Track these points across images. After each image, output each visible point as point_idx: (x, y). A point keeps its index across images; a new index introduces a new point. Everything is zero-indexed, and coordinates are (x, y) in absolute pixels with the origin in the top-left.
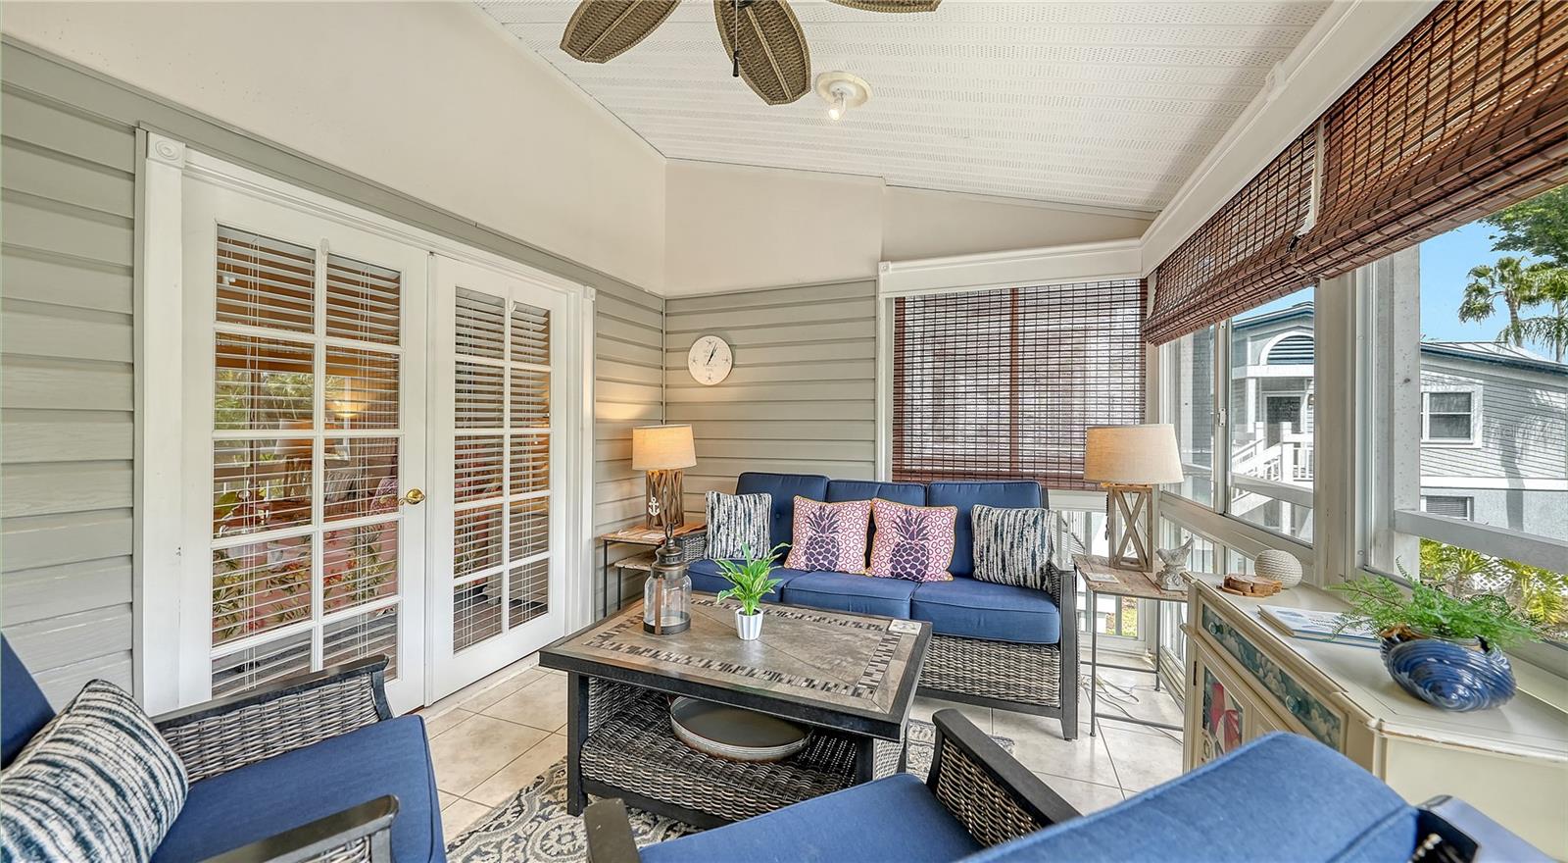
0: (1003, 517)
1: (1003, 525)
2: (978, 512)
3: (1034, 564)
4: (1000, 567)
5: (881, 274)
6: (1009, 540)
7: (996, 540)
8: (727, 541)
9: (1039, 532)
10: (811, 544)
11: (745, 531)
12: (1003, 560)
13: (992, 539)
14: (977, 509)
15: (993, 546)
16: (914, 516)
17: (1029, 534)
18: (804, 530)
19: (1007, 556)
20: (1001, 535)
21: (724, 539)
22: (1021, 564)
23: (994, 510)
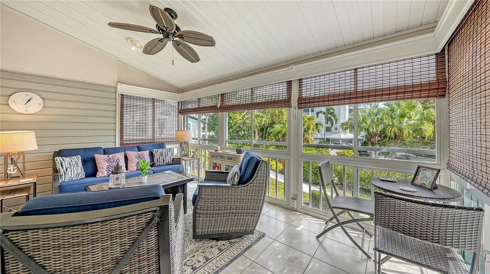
0: (162, 151)
1: (162, 152)
2: (155, 151)
3: (170, 159)
4: (163, 162)
5: (118, 87)
6: (165, 155)
7: (161, 156)
8: (71, 174)
9: (171, 152)
10: (108, 167)
11: (77, 169)
12: (163, 160)
13: (160, 156)
14: (155, 150)
15: (160, 157)
16: (140, 154)
17: (169, 153)
18: (104, 164)
19: (164, 159)
20: (163, 155)
21: (70, 173)
22: (168, 159)
23: (159, 150)
